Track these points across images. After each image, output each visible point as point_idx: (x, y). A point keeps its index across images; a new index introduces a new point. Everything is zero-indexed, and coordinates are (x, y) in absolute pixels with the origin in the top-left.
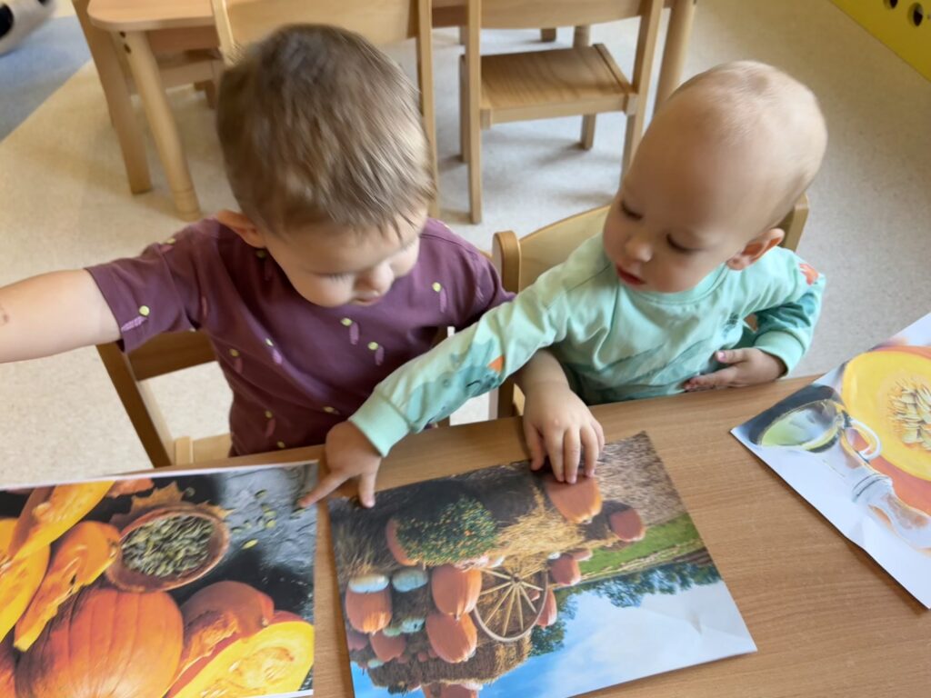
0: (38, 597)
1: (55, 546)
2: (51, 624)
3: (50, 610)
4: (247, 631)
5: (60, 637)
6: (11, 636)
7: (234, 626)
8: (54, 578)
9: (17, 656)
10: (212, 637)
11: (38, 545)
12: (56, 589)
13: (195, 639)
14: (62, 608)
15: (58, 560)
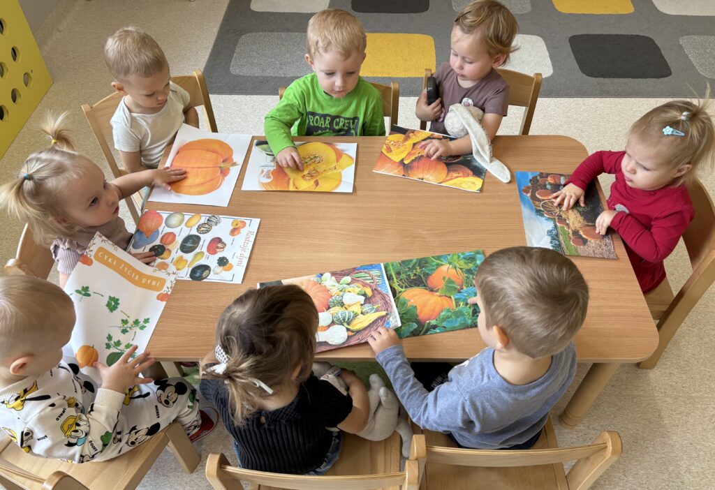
0: (409, 154)
1: (414, 144)
2: (413, 160)
3: (413, 158)
4: (464, 176)
5: (415, 164)
6: (403, 160)
7: (461, 174)
8: (413, 151)
9: (404, 164)
10: (455, 175)
11: (410, 143)
12: (414, 154)
13: (450, 174)
14: (416, 158)
15: (415, 147)
